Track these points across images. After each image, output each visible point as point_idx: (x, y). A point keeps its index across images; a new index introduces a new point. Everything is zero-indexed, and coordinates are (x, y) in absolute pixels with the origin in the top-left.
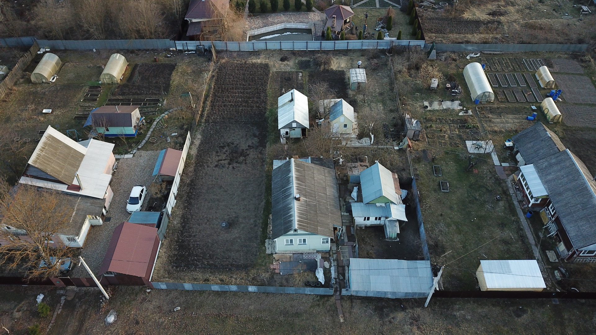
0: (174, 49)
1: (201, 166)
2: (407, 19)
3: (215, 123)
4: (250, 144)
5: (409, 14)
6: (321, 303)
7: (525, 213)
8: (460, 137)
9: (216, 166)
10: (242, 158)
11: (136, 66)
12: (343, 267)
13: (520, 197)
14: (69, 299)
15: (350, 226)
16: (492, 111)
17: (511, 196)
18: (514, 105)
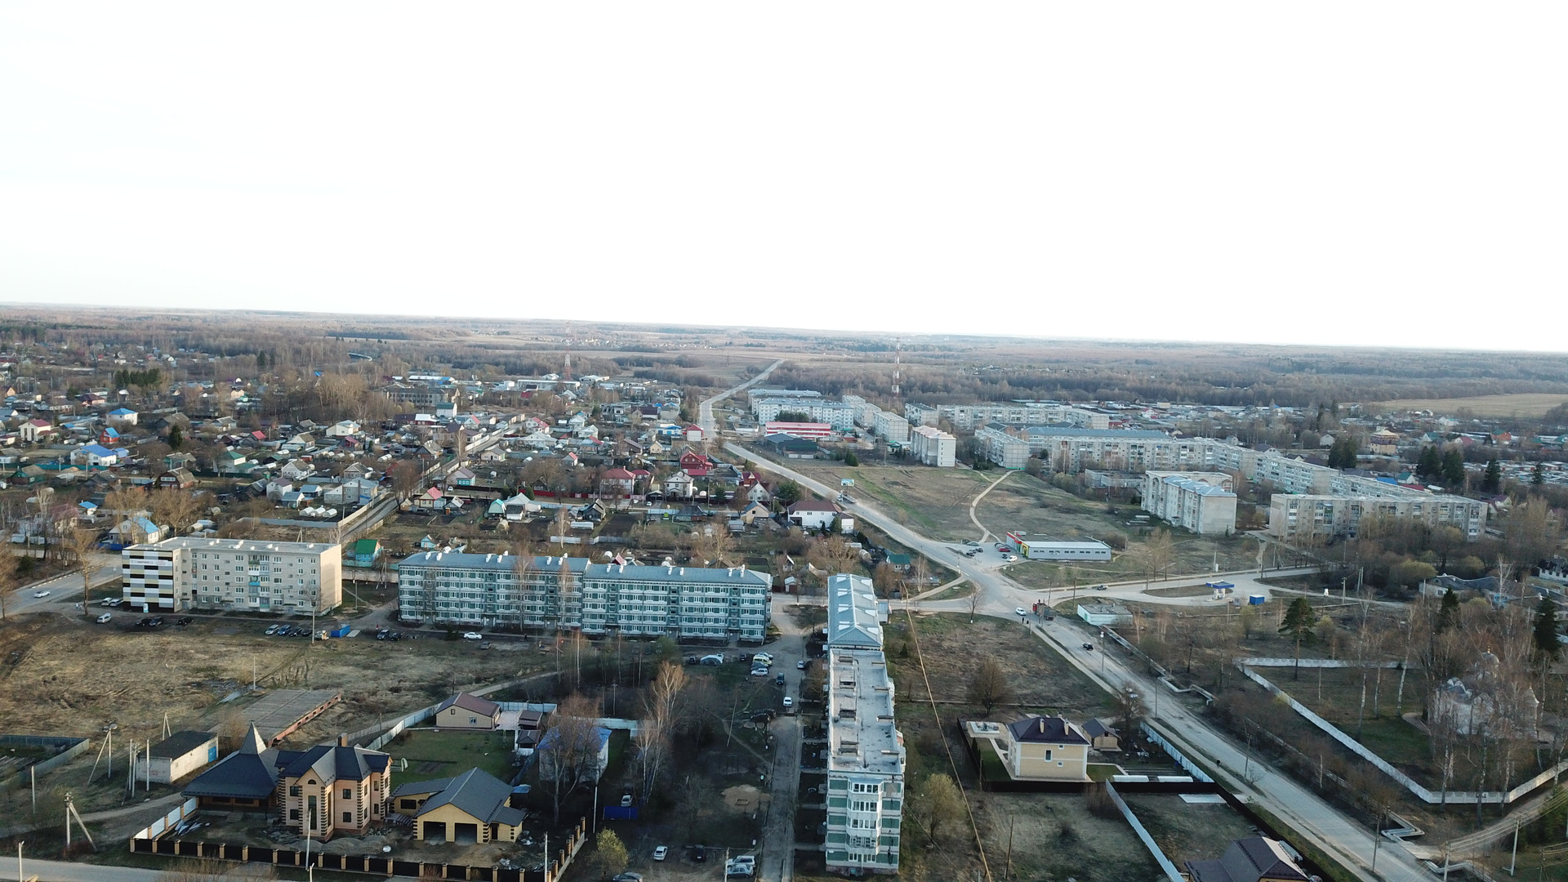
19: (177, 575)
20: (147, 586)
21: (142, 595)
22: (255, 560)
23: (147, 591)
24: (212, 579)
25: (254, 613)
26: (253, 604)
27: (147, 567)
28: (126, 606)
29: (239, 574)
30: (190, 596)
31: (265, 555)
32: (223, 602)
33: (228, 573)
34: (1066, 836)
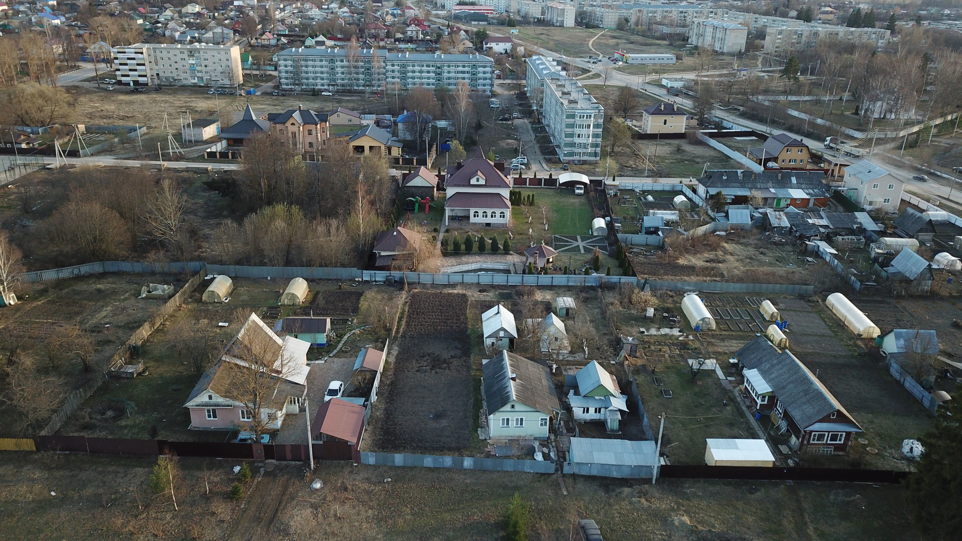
0: (360, 280)
1: (400, 371)
2: (616, 263)
3: (413, 338)
4: (453, 354)
5: (617, 259)
6: (542, 479)
7: (754, 416)
8: (681, 356)
9: (417, 371)
10: (444, 365)
11: (318, 293)
12: (564, 453)
13: (748, 403)
14: (269, 470)
15: (568, 421)
16: (713, 336)
17: (739, 404)
18: (738, 333)
19: (147, 63)
20: (130, 70)
21: (128, 76)
22: (191, 53)
23: (131, 73)
24: (167, 66)
25: (195, 85)
26: (193, 81)
27: (129, 59)
28: (120, 83)
29: (184, 63)
30: (155, 77)
31: (198, 50)
32: (175, 80)
33: (176, 62)
34: (679, 150)
